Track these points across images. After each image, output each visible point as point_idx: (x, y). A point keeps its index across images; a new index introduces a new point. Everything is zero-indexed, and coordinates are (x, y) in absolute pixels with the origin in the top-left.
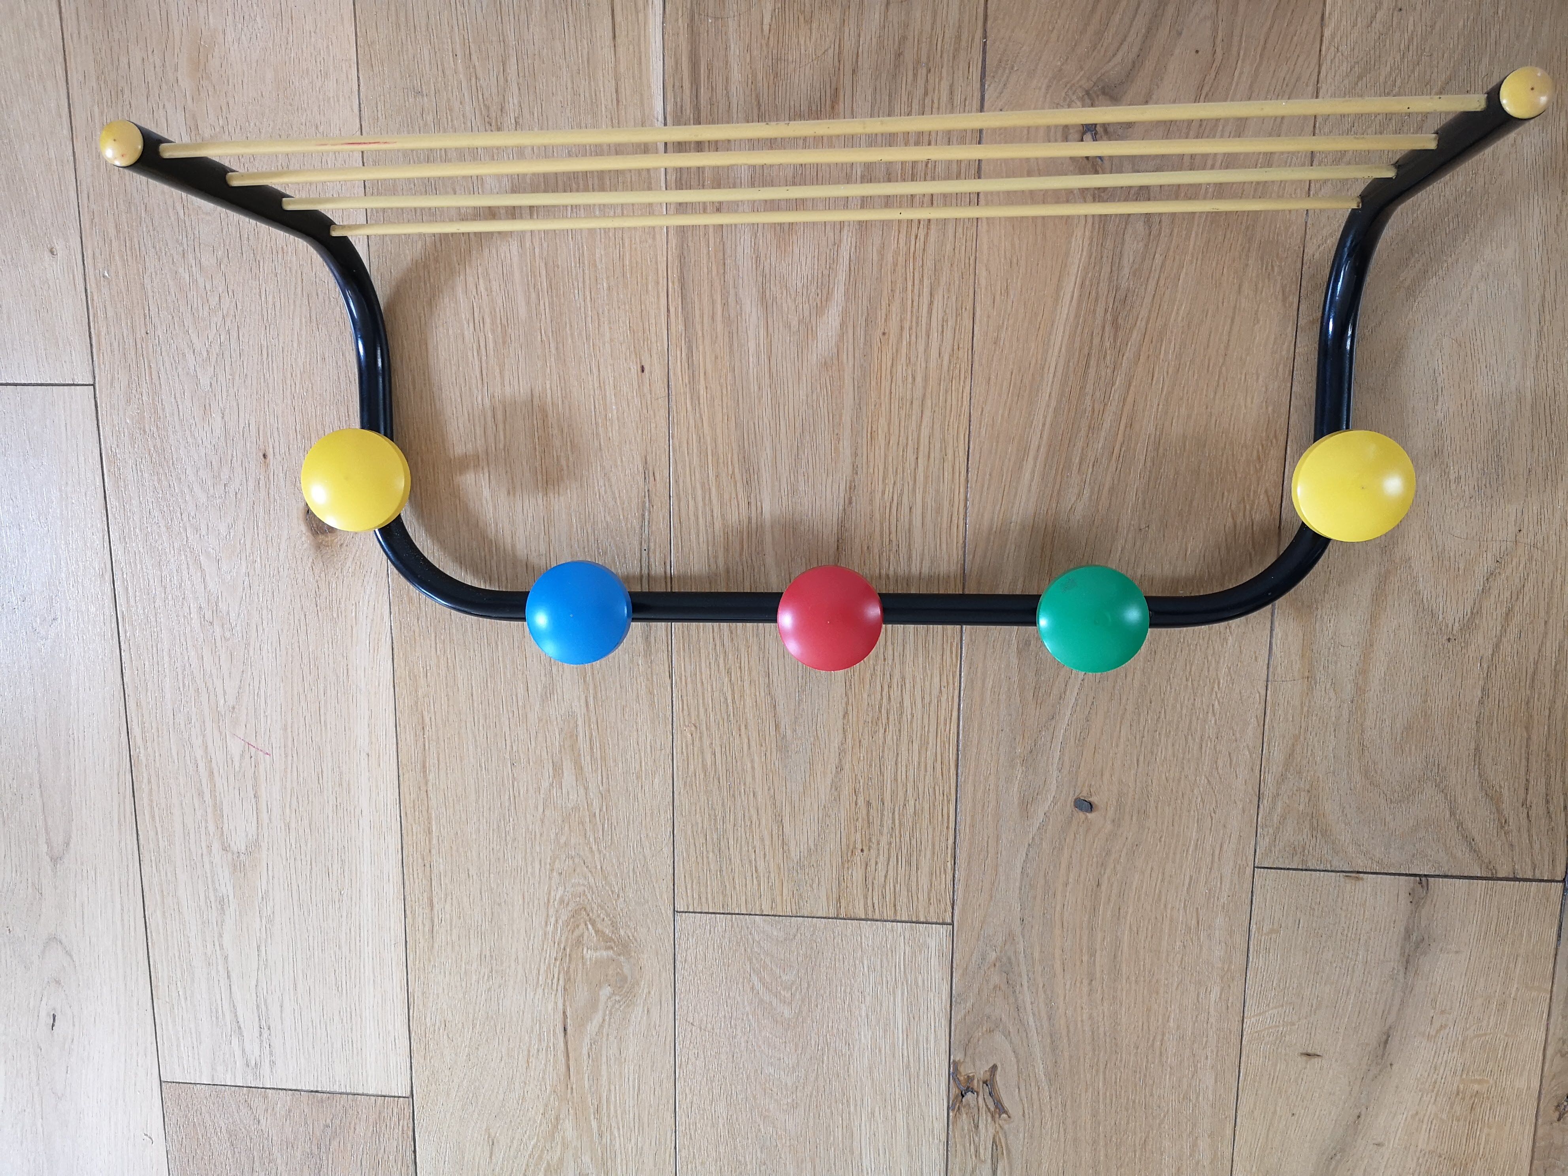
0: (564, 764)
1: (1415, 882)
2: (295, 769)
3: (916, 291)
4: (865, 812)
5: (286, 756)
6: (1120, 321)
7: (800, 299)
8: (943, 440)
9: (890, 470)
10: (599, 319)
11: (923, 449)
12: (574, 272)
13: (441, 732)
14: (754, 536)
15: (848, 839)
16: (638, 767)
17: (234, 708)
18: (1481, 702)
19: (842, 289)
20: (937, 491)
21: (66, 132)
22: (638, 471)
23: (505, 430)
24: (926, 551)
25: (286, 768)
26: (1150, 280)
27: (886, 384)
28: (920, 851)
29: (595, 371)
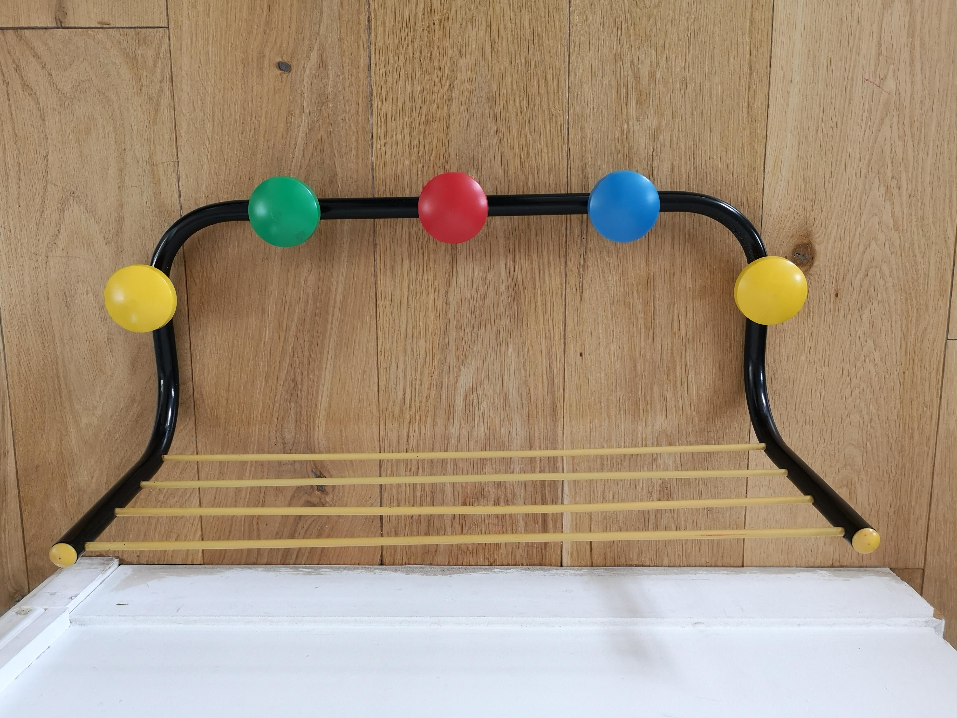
0: (647, 81)
1: (65, 23)
2: (847, 68)
3: (413, 401)
4: (434, 54)
5: (852, 79)
6: (293, 384)
7: (483, 397)
8: (392, 313)
9: (424, 294)
10: (607, 384)
11: (404, 307)
12: (622, 412)
13: (736, 101)
14: (511, 249)
15: (444, 33)
16: (594, 81)
17: (887, 115)
18: (47, 152)
19: (458, 403)
20: (394, 281)
21: (935, 492)
22: (586, 291)
23: (673, 316)
24: (399, 242)
25: (854, 68)
26: (278, 407)
27: (429, 346)
28: (394, 26)
29: (612, 352)
